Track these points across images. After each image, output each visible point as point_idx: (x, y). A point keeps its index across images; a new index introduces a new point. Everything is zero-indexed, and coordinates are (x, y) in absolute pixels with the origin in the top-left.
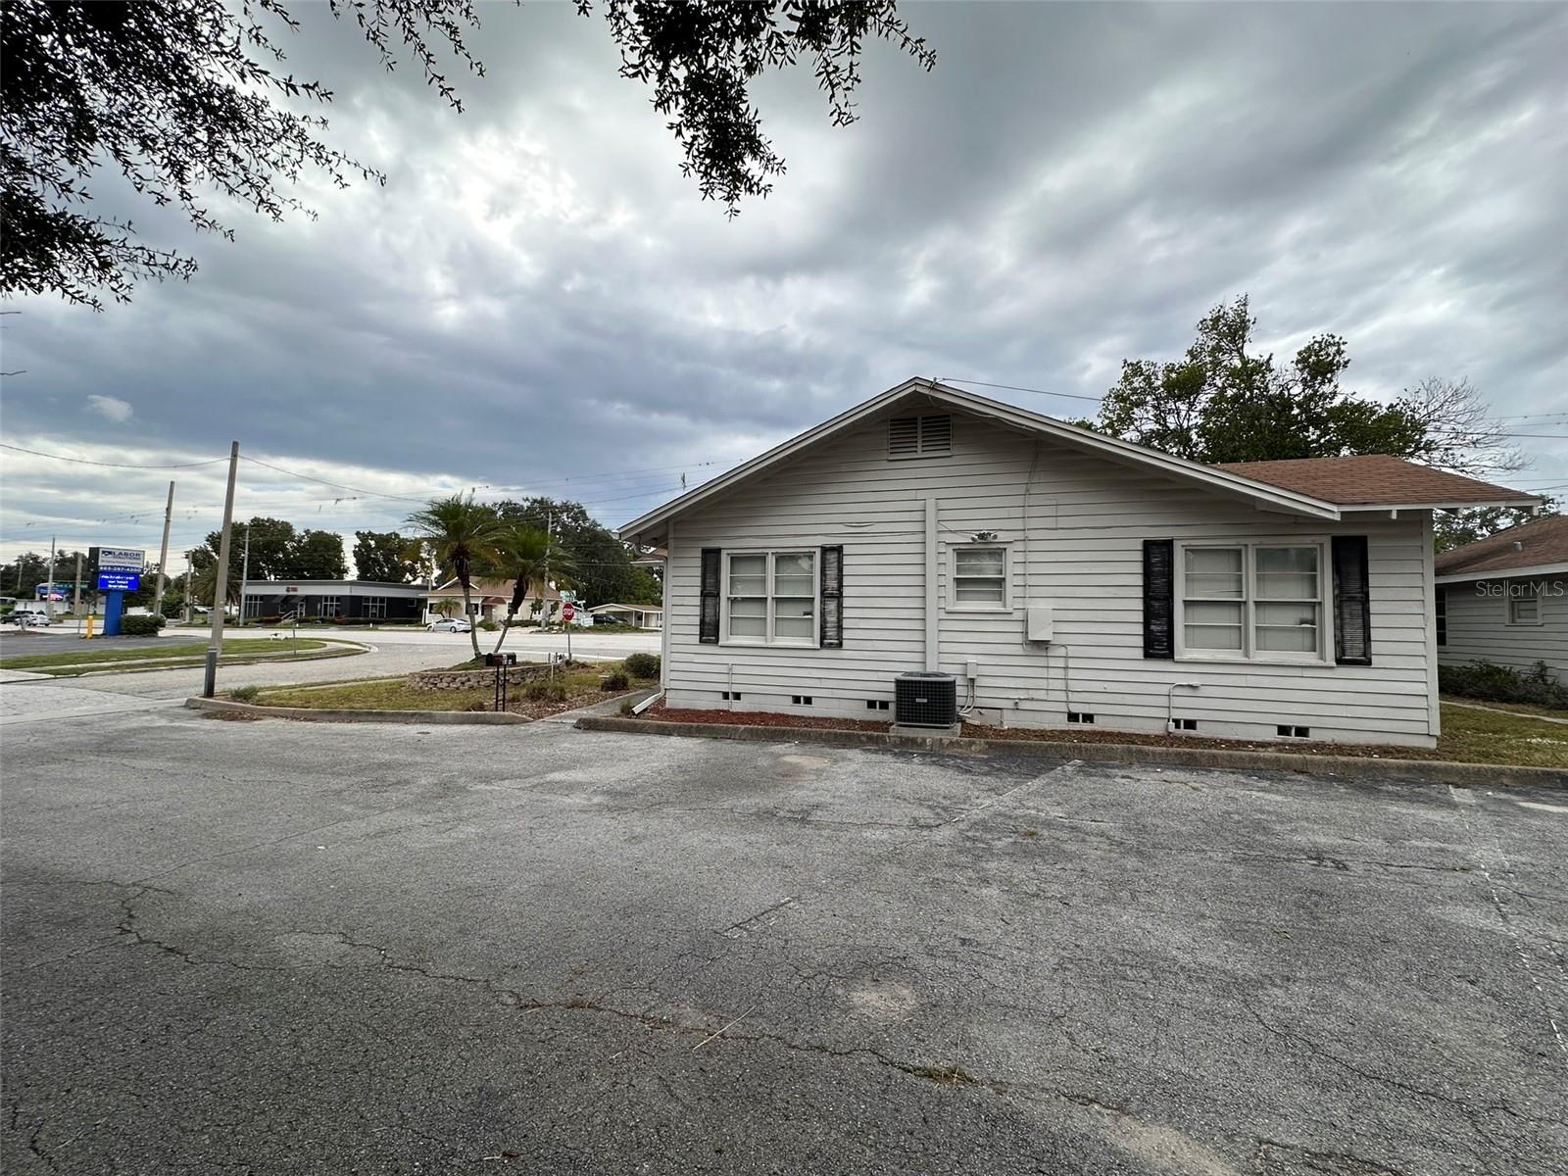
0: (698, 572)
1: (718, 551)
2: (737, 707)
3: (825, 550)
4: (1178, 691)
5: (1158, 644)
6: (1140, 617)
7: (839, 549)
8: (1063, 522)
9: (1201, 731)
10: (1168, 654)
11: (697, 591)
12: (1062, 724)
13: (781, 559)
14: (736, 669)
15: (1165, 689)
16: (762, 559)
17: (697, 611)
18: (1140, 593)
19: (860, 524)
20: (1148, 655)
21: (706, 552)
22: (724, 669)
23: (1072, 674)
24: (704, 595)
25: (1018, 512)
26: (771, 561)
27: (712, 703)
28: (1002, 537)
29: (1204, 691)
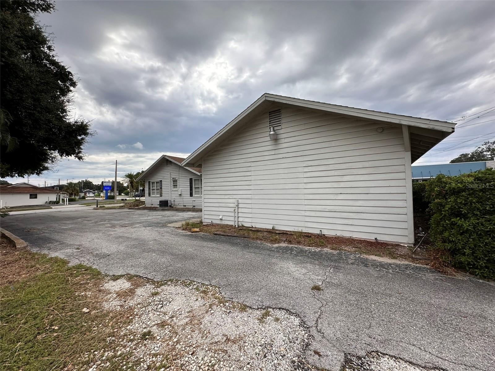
0: (148, 185)
1: (150, 182)
2: (153, 206)
3: (160, 181)
4: (193, 201)
5: (191, 195)
6: (189, 190)
7: (161, 181)
8: (183, 176)
9: (196, 207)
10: (192, 196)
11: (148, 188)
12: (183, 207)
13: (157, 182)
14: (152, 200)
15: (192, 201)
16: (154, 183)
17: (148, 191)
18: (189, 186)
19: (164, 177)
20: (190, 196)
21: (149, 182)
22: (151, 200)
23: (184, 199)
24: (149, 189)
25: (178, 174)
26: (155, 183)
27: (150, 206)
28: (177, 178)
29: (196, 201)
